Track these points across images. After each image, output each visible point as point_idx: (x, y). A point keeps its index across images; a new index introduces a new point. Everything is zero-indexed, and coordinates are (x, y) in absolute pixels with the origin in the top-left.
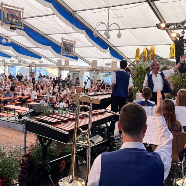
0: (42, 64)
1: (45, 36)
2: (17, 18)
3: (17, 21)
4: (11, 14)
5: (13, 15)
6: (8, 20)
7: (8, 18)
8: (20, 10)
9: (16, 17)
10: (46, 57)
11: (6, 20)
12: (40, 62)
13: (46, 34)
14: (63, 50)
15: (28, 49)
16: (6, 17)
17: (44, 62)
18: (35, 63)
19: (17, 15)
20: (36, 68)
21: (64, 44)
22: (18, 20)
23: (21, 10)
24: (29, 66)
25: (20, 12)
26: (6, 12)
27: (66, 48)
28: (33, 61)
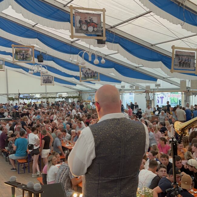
0: (159, 88)
1: (152, 47)
2: (95, 25)
3: (95, 29)
4: (86, 21)
5: (89, 21)
6: (81, 29)
7: (80, 27)
8: (100, 12)
9: (93, 24)
10: (164, 78)
11: (78, 30)
12: (156, 85)
13: (153, 44)
14: (175, 65)
15: (137, 69)
16: (78, 25)
17: (161, 85)
18: (150, 87)
19: (95, 20)
20: (154, 94)
21: (177, 55)
22: (96, 27)
23: (102, 13)
24: (146, 91)
25: (100, 15)
26: (78, 18)
27: (181, 61)
28: (148, 84)
